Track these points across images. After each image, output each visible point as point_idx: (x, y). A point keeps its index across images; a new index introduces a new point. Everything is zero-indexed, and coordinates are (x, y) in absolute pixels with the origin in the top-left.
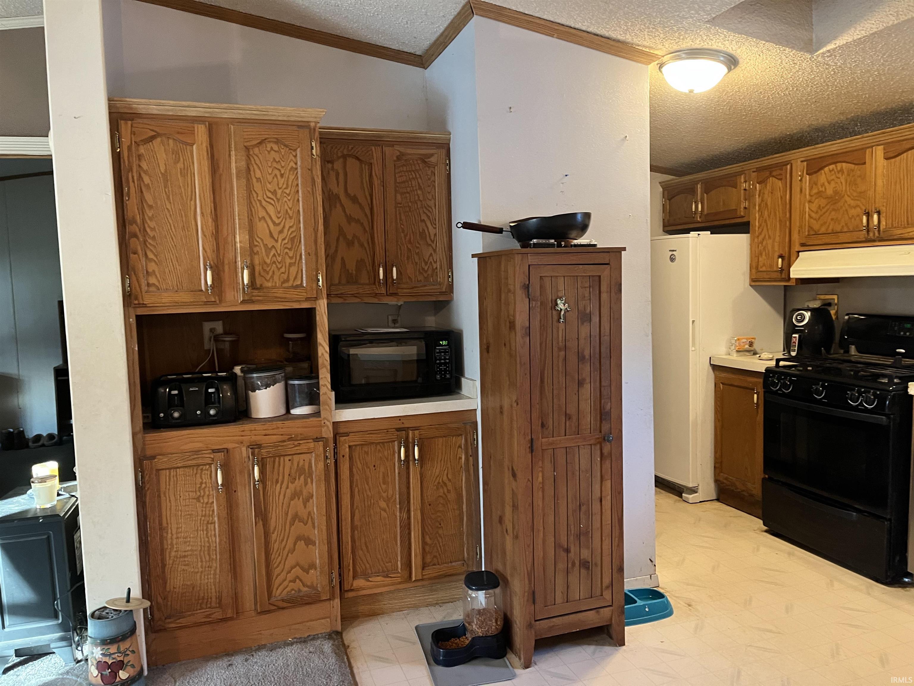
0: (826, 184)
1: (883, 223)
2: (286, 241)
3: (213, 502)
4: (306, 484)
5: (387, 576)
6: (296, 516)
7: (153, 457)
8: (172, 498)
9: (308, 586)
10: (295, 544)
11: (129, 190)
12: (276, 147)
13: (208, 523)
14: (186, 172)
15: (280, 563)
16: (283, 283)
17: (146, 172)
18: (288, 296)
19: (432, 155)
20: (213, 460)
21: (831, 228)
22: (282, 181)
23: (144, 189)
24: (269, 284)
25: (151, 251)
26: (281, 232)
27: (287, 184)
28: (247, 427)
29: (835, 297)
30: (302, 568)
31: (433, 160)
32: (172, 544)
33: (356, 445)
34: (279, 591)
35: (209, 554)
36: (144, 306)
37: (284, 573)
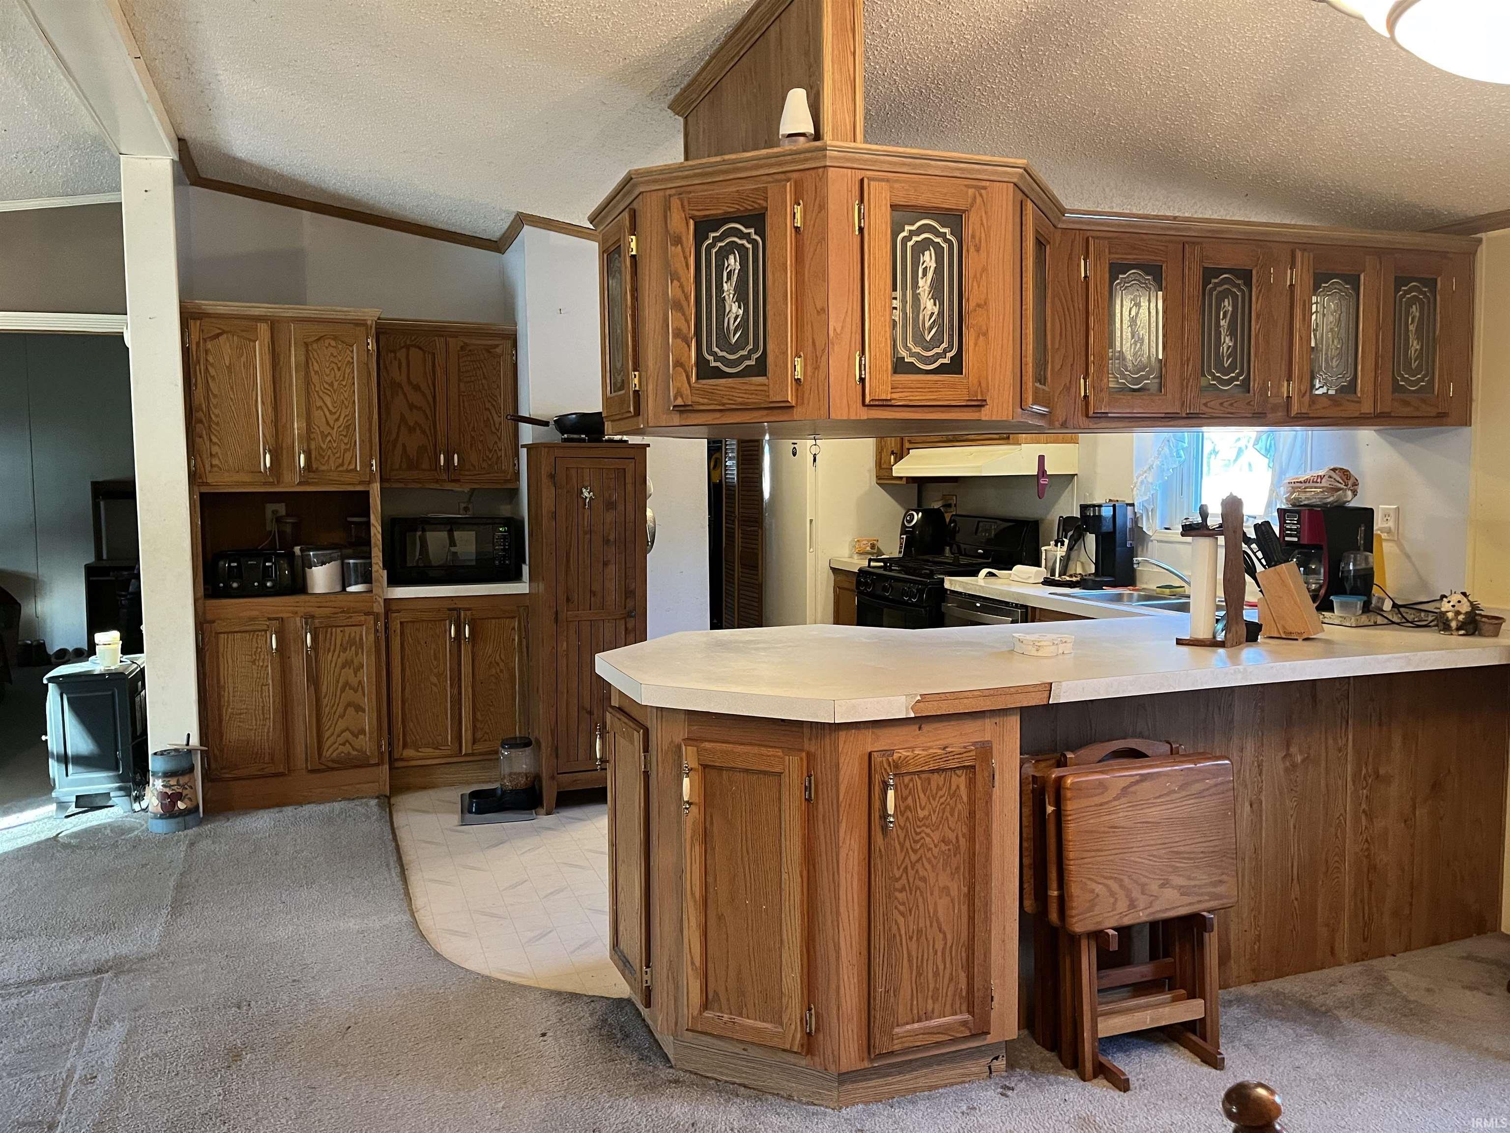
2: (341, 429)
3: (267, 666)
4: (357, 654)
5: (437, 748)
6: (347, 684)
7: (214, 622)
8: (230, 661)
9: (357, 750)
10: (345, 710)
11: (196, 381)
12: (333, 343)
13: (263, 685)
14: (250, 365)
15: (331, 726)
16: (337, 467)
17: (212, 365)
18: (342, 479)
19: (497, 346)
20: (268, 627)
22: (338, 374)
23: (210, 381)
24: (324, 468)
25: (216, 436)
26: (337, 420)
27: (344, 377)
28: (302, 598)
30: (352, 733)
31: (498, 350)
32: (228, 701)
33: (407, 622)
34: (329, 753)
35: (263, 714)
36: (207, 484)
37: (334, 737)
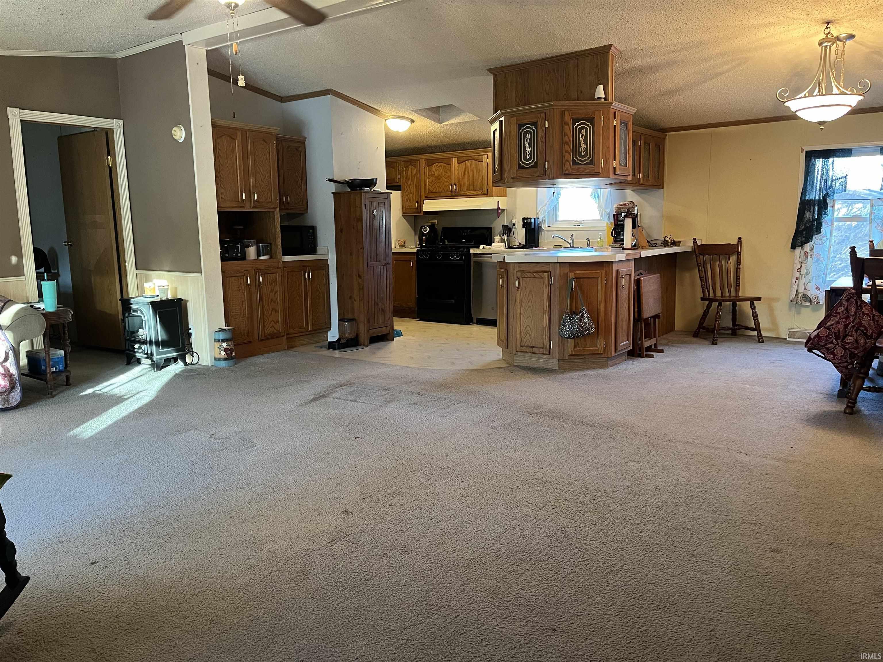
0: (435, 171)
1: (457, 189)
2: (267, 183)
3: (244, 292)
4: (275, 286)
5: (300, 328)
6: (272, 300)
7: (227, 272)
9: (277, 330)
10: (272, 312)
12: (263, 143)
13: (243, 301)
14: (234, 151)
15: (267, 319)
16: (266, 200)
17: (220, 150)
18: (266, 206)
19: (300, 147)
20: (245, 274)
21: (437, 191)
22: (265, 157)
23: (220, 158)
24: (262, 201)
25: (222, 184)
26: (265, 178)
27: (266, 159)
28: (249, 262)
29: (436, 221)
30: (274, 322)
31: (300, 149)
33: (289, 272)
34: (267, 331)
35: (244, 314)
36: (221, 207)
37: (269, 324)
